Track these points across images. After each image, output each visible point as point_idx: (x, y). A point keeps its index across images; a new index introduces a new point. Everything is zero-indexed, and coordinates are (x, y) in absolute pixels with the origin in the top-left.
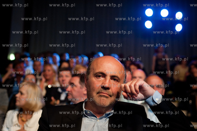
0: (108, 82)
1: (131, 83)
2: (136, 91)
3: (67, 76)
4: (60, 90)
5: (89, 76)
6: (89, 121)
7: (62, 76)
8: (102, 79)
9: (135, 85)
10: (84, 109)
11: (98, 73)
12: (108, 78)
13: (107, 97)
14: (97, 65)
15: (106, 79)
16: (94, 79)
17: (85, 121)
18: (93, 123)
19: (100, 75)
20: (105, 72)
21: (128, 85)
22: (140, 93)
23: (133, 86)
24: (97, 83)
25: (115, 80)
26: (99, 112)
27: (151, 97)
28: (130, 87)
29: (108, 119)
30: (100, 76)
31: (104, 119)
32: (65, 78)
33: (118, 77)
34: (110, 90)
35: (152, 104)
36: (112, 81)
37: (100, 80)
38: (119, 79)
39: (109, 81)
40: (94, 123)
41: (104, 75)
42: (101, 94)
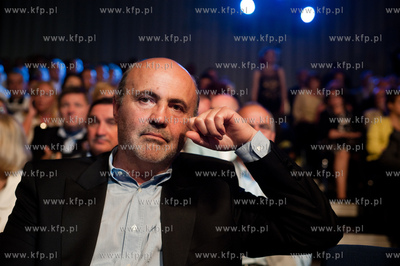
0: (163, 113)
1: (208, 116)
2: (219, 130)
3: (77, 105)
4: (62, 133)
5: (123, 99)
6: (121, 192)
7: (68, 104)
8: (150, 105)
9: (216, 119)
10: (112, 167)
11: (143, 92)
12: (164, 103)
13: (160, 144)
14: (141, 76)
15: (159, 106)
16: (134, 106)
17: (113, 191)
18: (128, 195)
19: (147, 96)
20: (157, 92)
21: (201, 119)
23: (211, 119)
24: (142, 114)
25: (176, 107)
27: (248, 144)
28: (206, 122)
29: (160, 188)
30: (145, 100)
31: (153, 187)
32: (73, 108)
33: (183, 103)
34: (167, 129)
36: (172, 110)
37: (146, 107)
38: (185, 106)
39: (166, 109)
40: (131, 195)
41: (155, 98)
42: (148, 137)
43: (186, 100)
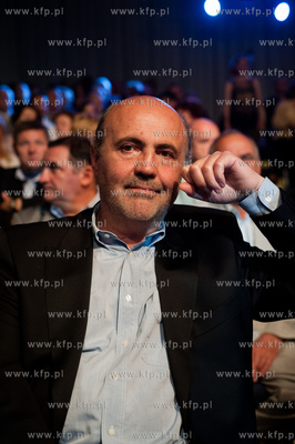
0: (150, 161)
1: (206, 162)
2: (218, 180)
3: (38, 142)
4: (20, 175)
5: (103, 148)
6: (109, 257)
7: (27, 142)
8: (135, 153)
9: (215, 167)
10: (97, 230)
11: (125, 139)
12: (150, 150)
13: (149, 198)
14: (121, 121)
15: (144, 154)
16: (115, 155)
17: (101, 257)
18: (119, 262)
19: (130, 144)
20: (141, 138)
21: (197, 167)
22: (227, 186)
23: (210, 168)
24: (124, 164)
25: (165, 154)
26: (131, 233)
27: (254, 194)
28: (204, 171)
29: (154, 248)
30: (128, 148)
31: (144, 249)
32: (34, 147)
33: (173, 148)
34: (157, 180)
35: (257, 209)
36: (160, 158)
37: (129, 156)
38: (176, 152)
39: (153, 157)
40: (122, 259)
41: (139, 145)
42: (135, 191)
43: (175, 144)
